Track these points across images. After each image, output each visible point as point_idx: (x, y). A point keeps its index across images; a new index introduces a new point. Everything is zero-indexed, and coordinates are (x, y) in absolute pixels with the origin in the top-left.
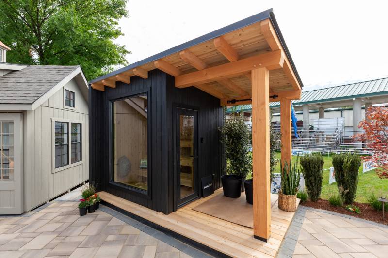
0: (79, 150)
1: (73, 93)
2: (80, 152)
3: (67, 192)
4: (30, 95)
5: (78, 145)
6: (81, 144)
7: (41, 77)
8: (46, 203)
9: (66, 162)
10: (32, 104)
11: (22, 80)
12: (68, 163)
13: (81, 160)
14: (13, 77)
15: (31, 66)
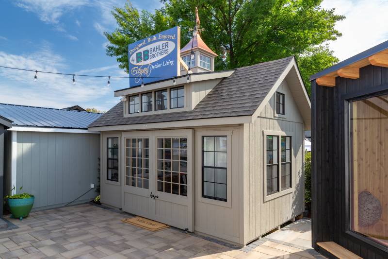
0: (288, 173)
1: (283, 95)
2: (289, 176)
3: (276, 229)
4: (247, 105)
5: (288, 166)
6: (291, 164)
7: (253, 81)
8: (258, 239)
9: (275, 188)
10: (251, 115)
11: (234, 88)
12: (278, 190)
13: (291, 186)
14: (224, 85)
15: (238, 69)
